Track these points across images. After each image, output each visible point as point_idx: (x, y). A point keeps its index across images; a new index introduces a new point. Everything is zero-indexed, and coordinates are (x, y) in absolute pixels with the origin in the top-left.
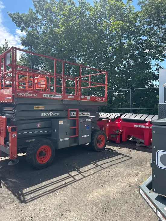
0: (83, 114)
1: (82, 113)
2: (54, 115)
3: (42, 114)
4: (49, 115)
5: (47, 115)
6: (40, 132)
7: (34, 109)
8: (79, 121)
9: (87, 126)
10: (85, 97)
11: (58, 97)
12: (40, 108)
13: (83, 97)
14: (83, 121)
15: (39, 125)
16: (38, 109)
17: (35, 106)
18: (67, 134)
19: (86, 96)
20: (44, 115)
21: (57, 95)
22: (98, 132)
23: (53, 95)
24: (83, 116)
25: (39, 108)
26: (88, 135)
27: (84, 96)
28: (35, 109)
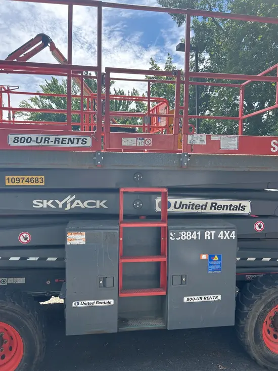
0: (213, 206)
1: (210, 202)
2: (85, 205)
3: (35, 202)
4: (65, 205)
5: (57, 205)
6: (31, 259)
7: (7, 184)
8: (168, 236)
9: (211, 258)
10: (208, 138)
11: (75, 144)
12: (30, 184)
13: (198, 139)
14: (186, 236)
15: (24, 238)
16: (20, 184)
17: (11, 177)
18: (104, 285)
19: (215, 137)
20: (43, 204)
21: (72, 138)
22: (272, 291)
23: (52, 138)
24: (213, 211)
25: (25, 183)
26: (219, 297)
27: (204, 137)
28: (11, 184)
